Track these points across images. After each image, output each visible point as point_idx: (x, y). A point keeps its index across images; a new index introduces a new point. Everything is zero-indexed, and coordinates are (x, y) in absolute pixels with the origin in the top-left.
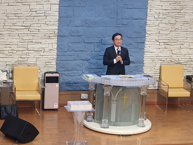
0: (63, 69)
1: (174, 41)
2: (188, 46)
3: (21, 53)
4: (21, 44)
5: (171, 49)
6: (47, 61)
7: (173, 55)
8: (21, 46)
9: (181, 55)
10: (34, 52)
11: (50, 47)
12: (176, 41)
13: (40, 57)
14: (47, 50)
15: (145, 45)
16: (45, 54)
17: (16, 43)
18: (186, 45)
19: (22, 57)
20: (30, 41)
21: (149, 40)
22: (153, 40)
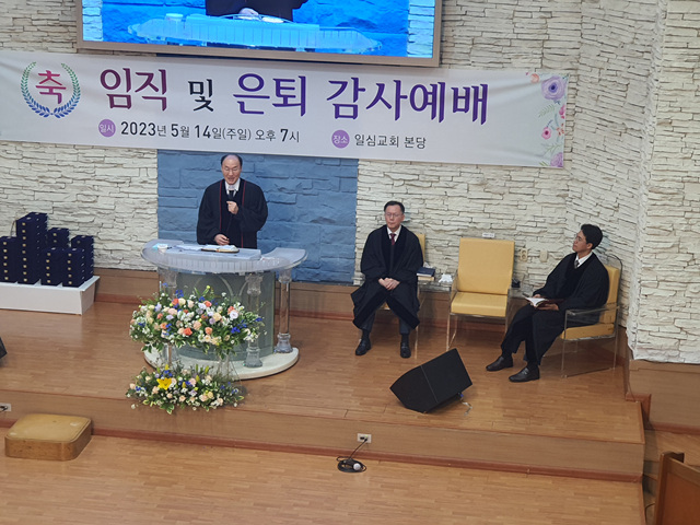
0: (172, 226)
1: (428, 178)
2: (464, 193)
3: (81, 184)
4: (82, 165)
5: (423, 196)
6: (137, 206)
7: (426, 211)
8: (80, 170)
9: (449, 213)
10: (108, 184)
11: (143, 176)
12: (433, 179)
13: (123, 195)
14: (136, 181)
15: (359, 184)
16: (132, 189)
17: (71, 163)
18: (460, 190)
19: (85, 192)
20: (98, 159)
21: (366, 173)
22: (377, 174)
